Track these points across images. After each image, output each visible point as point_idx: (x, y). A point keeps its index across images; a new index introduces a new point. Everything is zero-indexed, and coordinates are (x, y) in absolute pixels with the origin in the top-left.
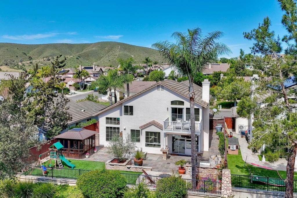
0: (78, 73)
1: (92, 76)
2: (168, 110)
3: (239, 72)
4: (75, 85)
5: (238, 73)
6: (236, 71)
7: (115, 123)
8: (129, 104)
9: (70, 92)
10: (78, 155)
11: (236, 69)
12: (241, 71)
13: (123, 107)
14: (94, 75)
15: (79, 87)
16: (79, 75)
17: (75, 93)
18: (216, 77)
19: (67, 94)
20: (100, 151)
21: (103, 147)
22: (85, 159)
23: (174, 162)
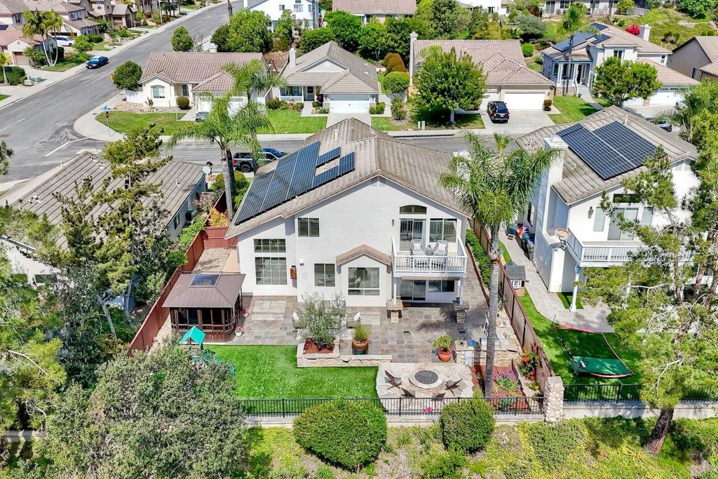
0: (37, 22)
1: (67, 18)
2: (393, 224)
3: (443, 16)
4: (29, 52)
5: (439, 19)
6: (435, 14)
7: (274, 249)
8: (309, 216)
9: (26, 79)
10: (223, 336)
11: (436, 8)
12: (447, 14)
13: (296, 220)
14: (72, 16)
15: (44, 57)
16: (38, 25)
17: (40, 80)
18: (394, 31)
19: (20, 83)
20: (254, 311)
21: (250, 297)
22: (235, 339)
23: (415, 325)
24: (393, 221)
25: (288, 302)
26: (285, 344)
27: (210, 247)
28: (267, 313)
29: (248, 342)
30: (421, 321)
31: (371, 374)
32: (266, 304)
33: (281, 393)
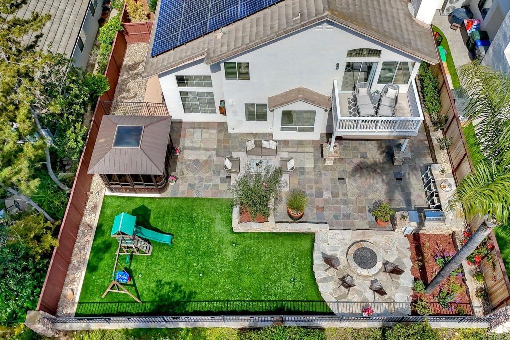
2: (337, 67)
10: (156, 190)
13: (223, 64)
20: (186, 145)
21: (180, 123)
22: (169, 189)
23: (349, 168)
24: (338, 65)
25: (218, 132)
26: (219, 196)
27: (133, 41)
28: (199, 149)
29: (183, 193)
30: (356, 160)
31: (306, 244)
32: (198, 133)
33: (219, 271)
